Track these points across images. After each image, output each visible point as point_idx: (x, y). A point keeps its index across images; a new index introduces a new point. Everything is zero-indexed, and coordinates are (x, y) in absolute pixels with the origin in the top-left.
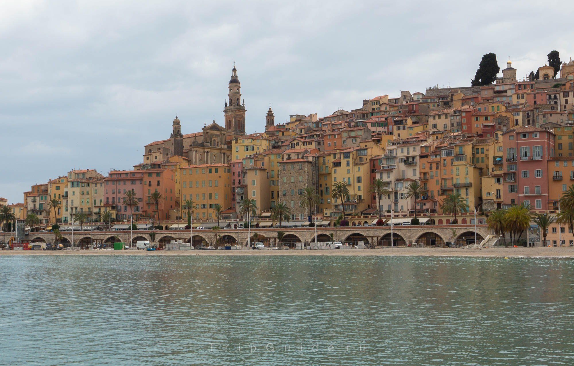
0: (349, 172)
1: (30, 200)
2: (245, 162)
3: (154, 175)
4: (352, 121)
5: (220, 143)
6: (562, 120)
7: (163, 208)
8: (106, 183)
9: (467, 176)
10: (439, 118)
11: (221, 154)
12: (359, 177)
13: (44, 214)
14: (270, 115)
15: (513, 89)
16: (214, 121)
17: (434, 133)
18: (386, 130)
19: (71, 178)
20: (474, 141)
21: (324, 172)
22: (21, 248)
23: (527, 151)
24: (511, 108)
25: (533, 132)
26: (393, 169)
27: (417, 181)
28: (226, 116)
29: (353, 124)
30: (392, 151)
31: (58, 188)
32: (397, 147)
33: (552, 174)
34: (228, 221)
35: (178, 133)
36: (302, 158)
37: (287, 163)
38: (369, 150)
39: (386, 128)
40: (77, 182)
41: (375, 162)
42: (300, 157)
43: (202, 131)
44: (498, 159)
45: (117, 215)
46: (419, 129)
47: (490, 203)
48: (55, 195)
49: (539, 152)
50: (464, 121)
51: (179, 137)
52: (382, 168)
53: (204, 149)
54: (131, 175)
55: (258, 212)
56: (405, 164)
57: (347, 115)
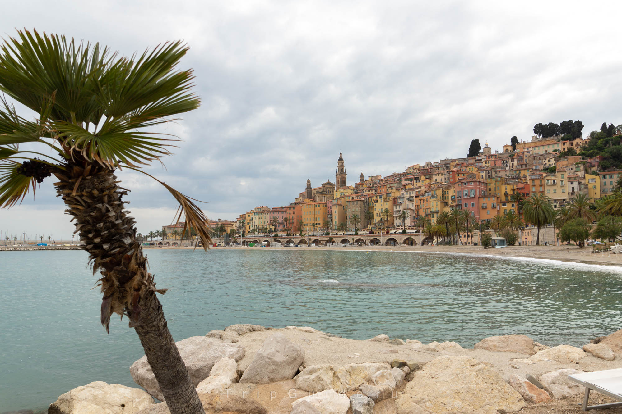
0: (382, 206)
1: (238, 222)
2: (333, 201)
3: (292, 209)
4: (396, 178)
5: (332, 192)
6: (506, 174)
7: (296, 225)
8: (270, 213)
9: (437, 207)
12: (387, 208)
14: (362, 176)
15: (485, 158)
16: (329, 180)
17: (434, 184)
18: (411, 182)
19: (255, 210)
20: (444, 187)
21: (371, 206)
23: (467, 192)
24: (480, 169)
25: (470, 182)
26: (402, 203)
27: (414, 210)
28: (336, 178)
29: (396, 180)
30: (403, 194)
32: (405, 192)
33: (481, 205)
34: (323, 232)
35: (309, 187)
38: (393, 193)
40: (258, 212)
41: (395, 200)
42: (358, 198)
43: (322, 186)
44: (453, 197)
46: (428, 181)
48: (248, 219)
49: (473, 193)
50: (451, 176)
52: (397, 203)
53: (322, 195)
55: (337, 227)
56: (408, 200)
57: (396, 175)
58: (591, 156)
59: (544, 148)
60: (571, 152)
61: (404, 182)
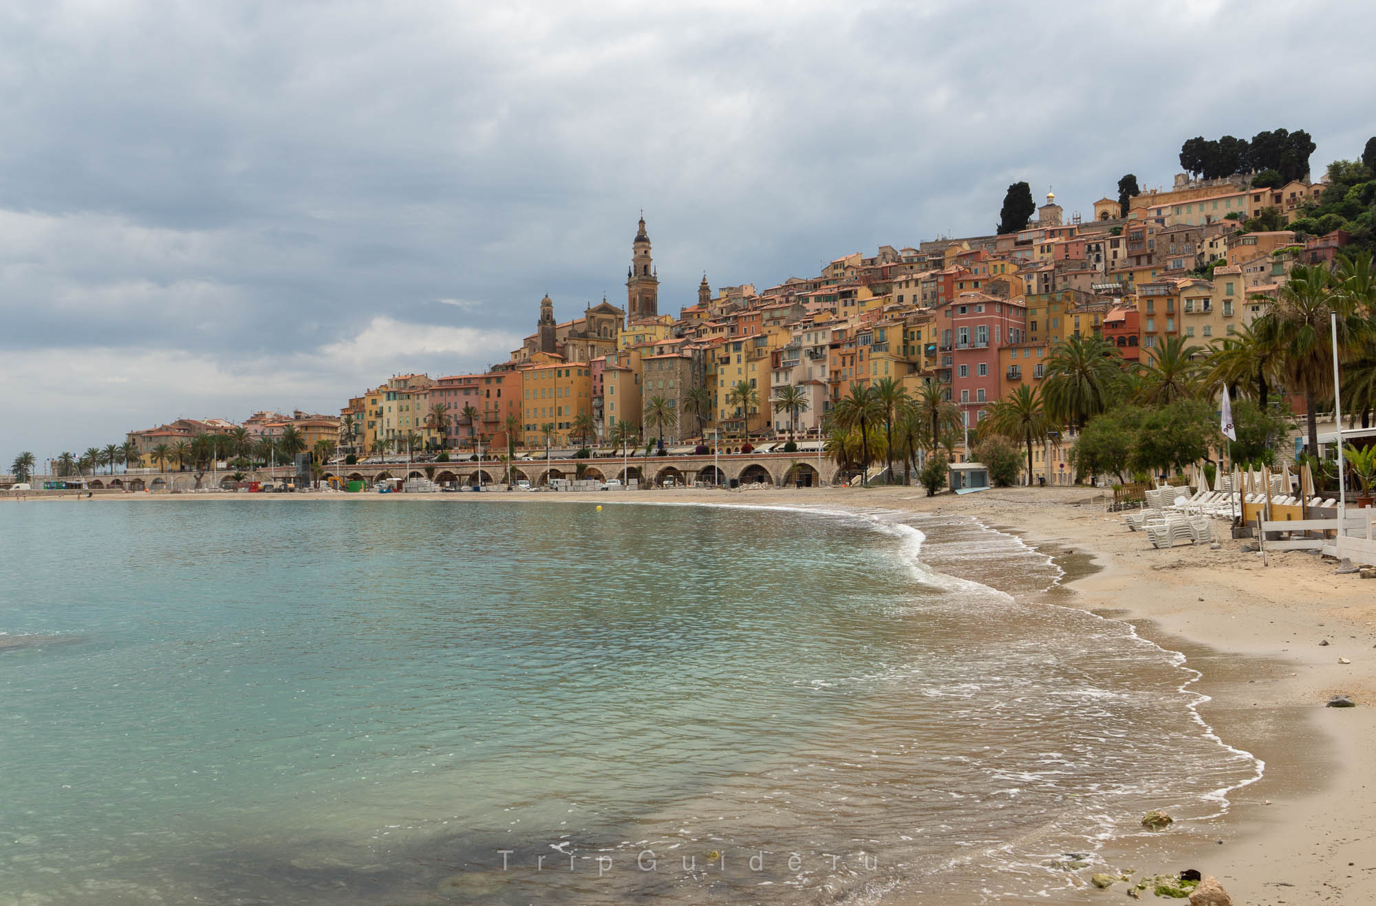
0: (740, 372)
2: (608, 359)
3: (494, 382)
4: (791, 294)
5: (614, 332)
8: (431, 393)
9: (887, 375)
12: (754, 380)
14: (704, 288)
15: (1043, 237)
16: (604, 299)
17: (892, 309)
19: (390, 387)
20: (910, 320)
21: (713, 373)
22: (247, 489)
23: (967, 334)
25: (975, 304)
26: (792, 366)
27: (827, 383)
29: (790, 298)
30: (799, 338)
32: (804, 332)
33: (1006, 369)
35: (548, 319)
37: (654, 359)
38: (771, 338)
40: (394, 393)
41: (778, 356)
42: (676, 350)
43: (584, 315)
44: (931, 348)
46: (875, 304)
48: (371, 411)
49: (984, 335)
50: (941, 289)
51: (549, 325)
53: (587, 341)
54: (466, 381)
56: (812, 358)
57: (795, 285)
58: (1321, 232)
59: (1201, 210)
60: (1269, 220)
61: (812, 306)
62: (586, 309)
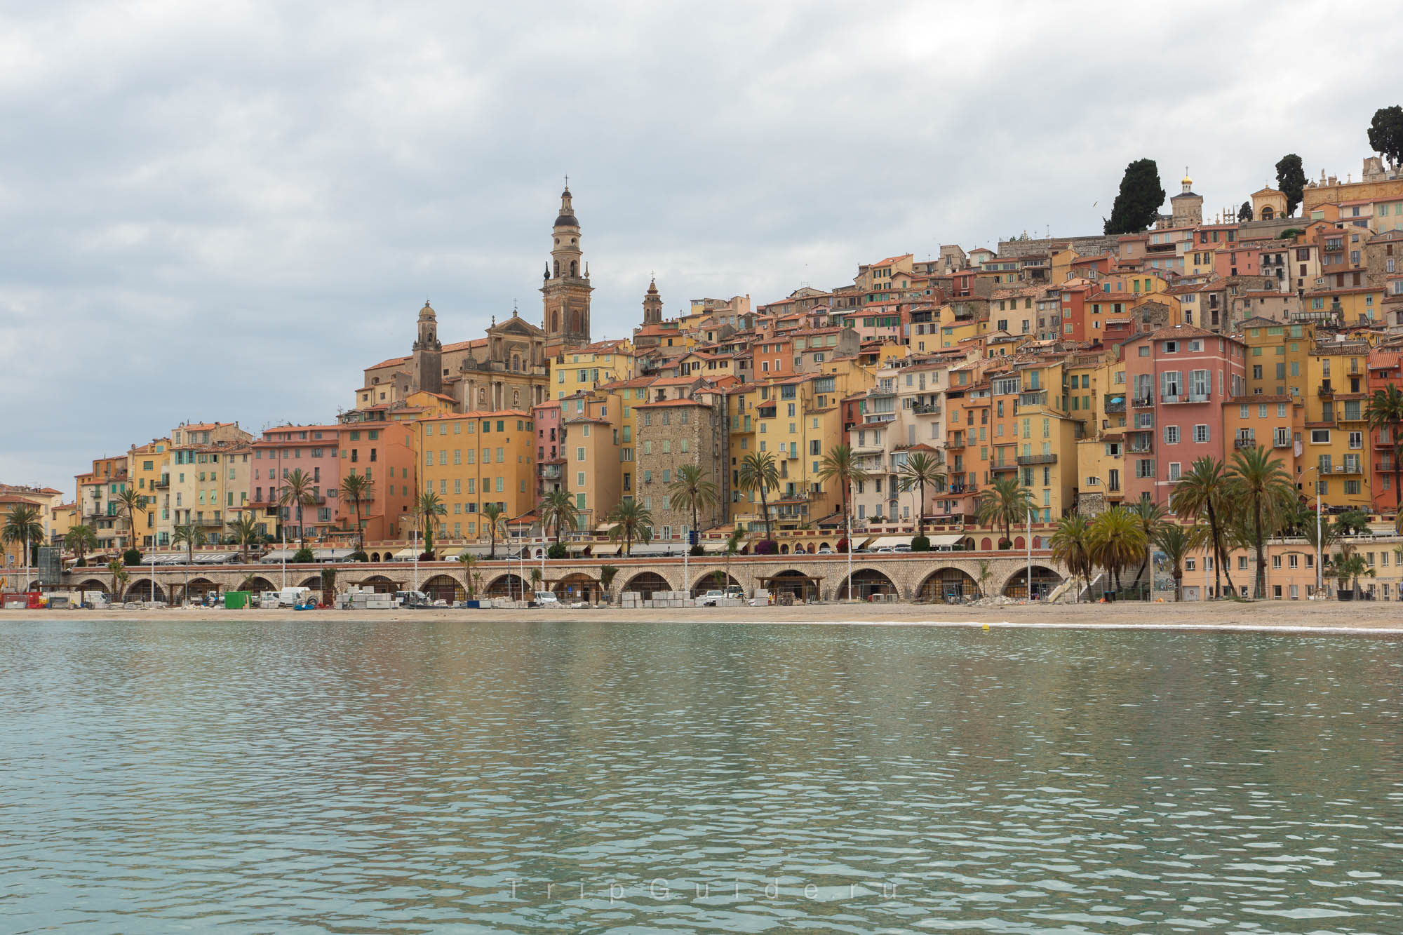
0: (793, 430)
1: (87, 493)
2: (564, 405)
3: (364, 437)
5: (528, 363)
6: (1286, 312)
7: (383, 513)
8: (255, 453)
9: (1047, 439)
10: (1013, 307)
11: (532, 388)
12: (815, 442)
13: (117, 525)
14: (653, 299)
15: (1189, 241)
16: (515, 312)
17: (997, 341)
18: (897, 333)
19: (178, 442)
20: (1069, 359)
21: (741, 430)
22: (22, 603)
23: (1176, 382)
24: (1179, 285)
25: (1189, 339)
26: (887, 423)
27: (942, 450)
28: (547, 301)
29: (824, 320)
30: (888, 381)
31: (148, 465)
32: (900, 373)
33: (1233, 434)
34: (523, 541)
35: (430, 340)
36: (690, 398)
37: (654, 408)
38: (838, 379)
39: (898, 329)
40: (191, 452)
41: (854, 407)
42: (686, 393)
43: (486, 335)
44: (1115, 400)
45: (279, 527)
46: (966, 332)
47: (1093, 501)
48: (142, 481)
49: (1202, 384)
50: (1067, 312)
51: (432, 349)
52: (864, 421)
54: (314, 435)
55: (588, 522)
56: (916, 411)
57: (816, 299)
61: (864, 332)
62: (490, 327)
